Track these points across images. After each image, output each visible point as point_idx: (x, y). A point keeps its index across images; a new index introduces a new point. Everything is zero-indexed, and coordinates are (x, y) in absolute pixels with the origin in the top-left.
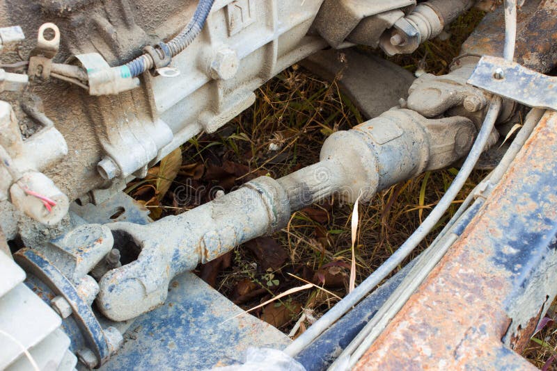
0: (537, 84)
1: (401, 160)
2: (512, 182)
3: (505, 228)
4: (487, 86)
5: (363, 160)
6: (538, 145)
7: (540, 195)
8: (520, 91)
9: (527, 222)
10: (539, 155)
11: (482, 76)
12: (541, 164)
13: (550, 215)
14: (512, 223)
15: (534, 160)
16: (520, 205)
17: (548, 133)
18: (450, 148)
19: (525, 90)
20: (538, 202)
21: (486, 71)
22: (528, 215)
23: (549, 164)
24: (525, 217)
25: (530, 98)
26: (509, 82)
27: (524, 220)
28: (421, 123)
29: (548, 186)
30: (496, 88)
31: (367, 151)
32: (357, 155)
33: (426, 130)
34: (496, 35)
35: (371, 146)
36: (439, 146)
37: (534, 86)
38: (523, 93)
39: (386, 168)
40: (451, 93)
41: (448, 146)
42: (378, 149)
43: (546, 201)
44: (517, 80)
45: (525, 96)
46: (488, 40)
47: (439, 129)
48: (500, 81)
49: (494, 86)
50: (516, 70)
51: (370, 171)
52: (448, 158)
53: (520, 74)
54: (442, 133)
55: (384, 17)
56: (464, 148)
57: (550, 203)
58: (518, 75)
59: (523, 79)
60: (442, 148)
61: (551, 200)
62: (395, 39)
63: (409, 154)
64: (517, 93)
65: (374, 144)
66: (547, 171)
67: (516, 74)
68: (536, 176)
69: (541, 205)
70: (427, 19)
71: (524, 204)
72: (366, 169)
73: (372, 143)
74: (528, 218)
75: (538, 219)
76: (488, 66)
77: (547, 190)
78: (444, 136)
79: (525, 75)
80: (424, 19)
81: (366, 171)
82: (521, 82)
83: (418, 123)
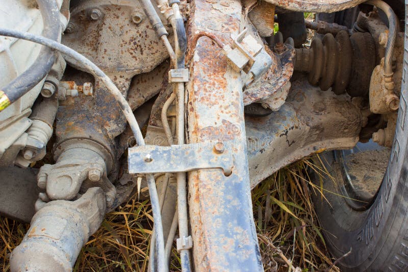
0: (176, 155)
1: (76, 242)
2: (208, 231)
3: (228, 266)
4: (145, 170)
5: (56, 258)
6: (205, 197)
7: (229, 232)
8: (169, 164)
9: (237, 255)
10: (210, 204)
11: (137, 164)
12: (215, 210)
13: (245, 242)
14: (229, 260)
15: (210, 209)
16: (224, 246)
17: (205, 185)
18: (97, 215)
19: (172, 162)
20: (232, 237)
21: (138, 159)
22: (234, 249)
23: (220, 207)
24: (233, 252)
25: (178, 167)
26: (158, 160)
27: (234, 254)
28: (72, 206)
29: (230, 223)
30: (152, 169)
31: (55, 249)
32: (49, 257)
33: (78, 210)
34: (75, 117)
35: (54, 244)
36: (91, 217)
37: (175, 157)
38: (171, 165)
39: (71, 254)
40: (79, 175)
41: (96, 213)
42: (59, 243)
43: (237, 234)
44: (162, 157)
45: (174, 166)
46: (73, 123)
47: (85, 205)
48: (152, 162)
49: (150, 168)
50: (157, 151)
51: (64, 264)
52: (99, 222)
53: (161, 152)
54: (90, 206)
55: (18, 143)
56: (103, 209)
57: (239, 234)
58: (160, 154)
59: (165, 155)
60: (93, 217)
61: (238, 231)
62: (28, 154)
63: (78, 234)
64: (167, 167)
65: (55, 241)
66: (222, 213)
67: (158, 153)
68: (218, 219)
69: (235, 238)
70: (42, 129)
71: (225, 243)
72: (61, 263)
73: (53, 242)
74: (235, 252)
75: (241, 248)
76: (137, 155)
77: (231, 226)
78: (91, 208)
79: (165, 152)
80: (41, 130)
81: (62, 265)
82: (165, 157)
83: (70, 208)
